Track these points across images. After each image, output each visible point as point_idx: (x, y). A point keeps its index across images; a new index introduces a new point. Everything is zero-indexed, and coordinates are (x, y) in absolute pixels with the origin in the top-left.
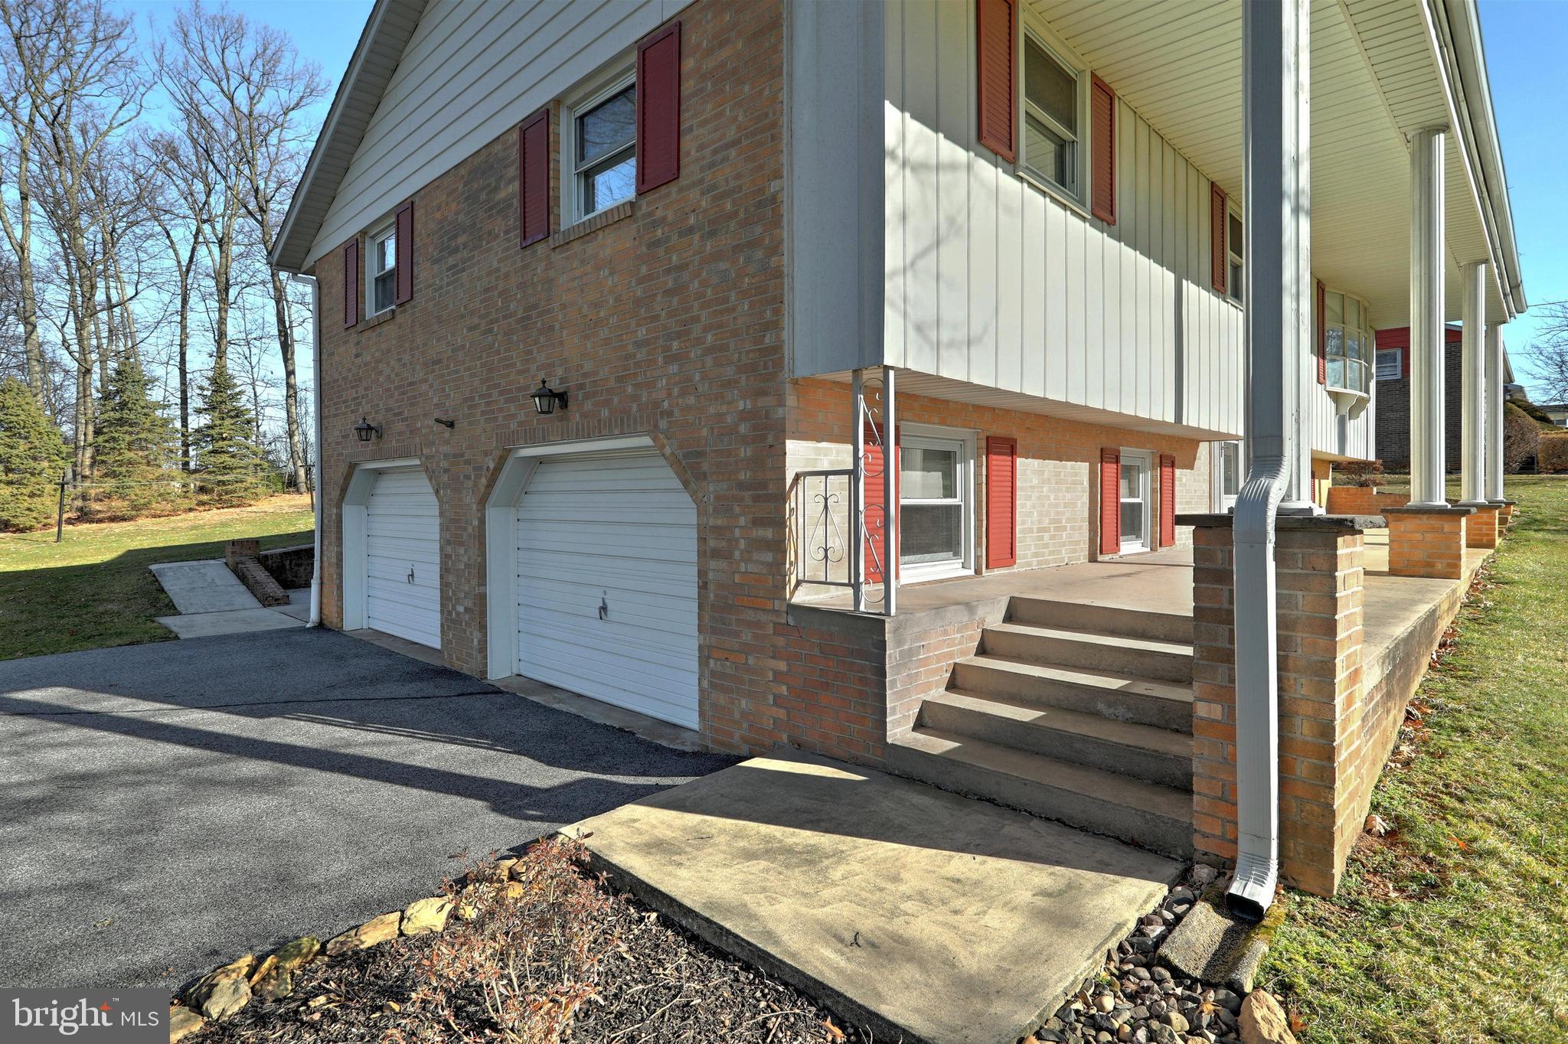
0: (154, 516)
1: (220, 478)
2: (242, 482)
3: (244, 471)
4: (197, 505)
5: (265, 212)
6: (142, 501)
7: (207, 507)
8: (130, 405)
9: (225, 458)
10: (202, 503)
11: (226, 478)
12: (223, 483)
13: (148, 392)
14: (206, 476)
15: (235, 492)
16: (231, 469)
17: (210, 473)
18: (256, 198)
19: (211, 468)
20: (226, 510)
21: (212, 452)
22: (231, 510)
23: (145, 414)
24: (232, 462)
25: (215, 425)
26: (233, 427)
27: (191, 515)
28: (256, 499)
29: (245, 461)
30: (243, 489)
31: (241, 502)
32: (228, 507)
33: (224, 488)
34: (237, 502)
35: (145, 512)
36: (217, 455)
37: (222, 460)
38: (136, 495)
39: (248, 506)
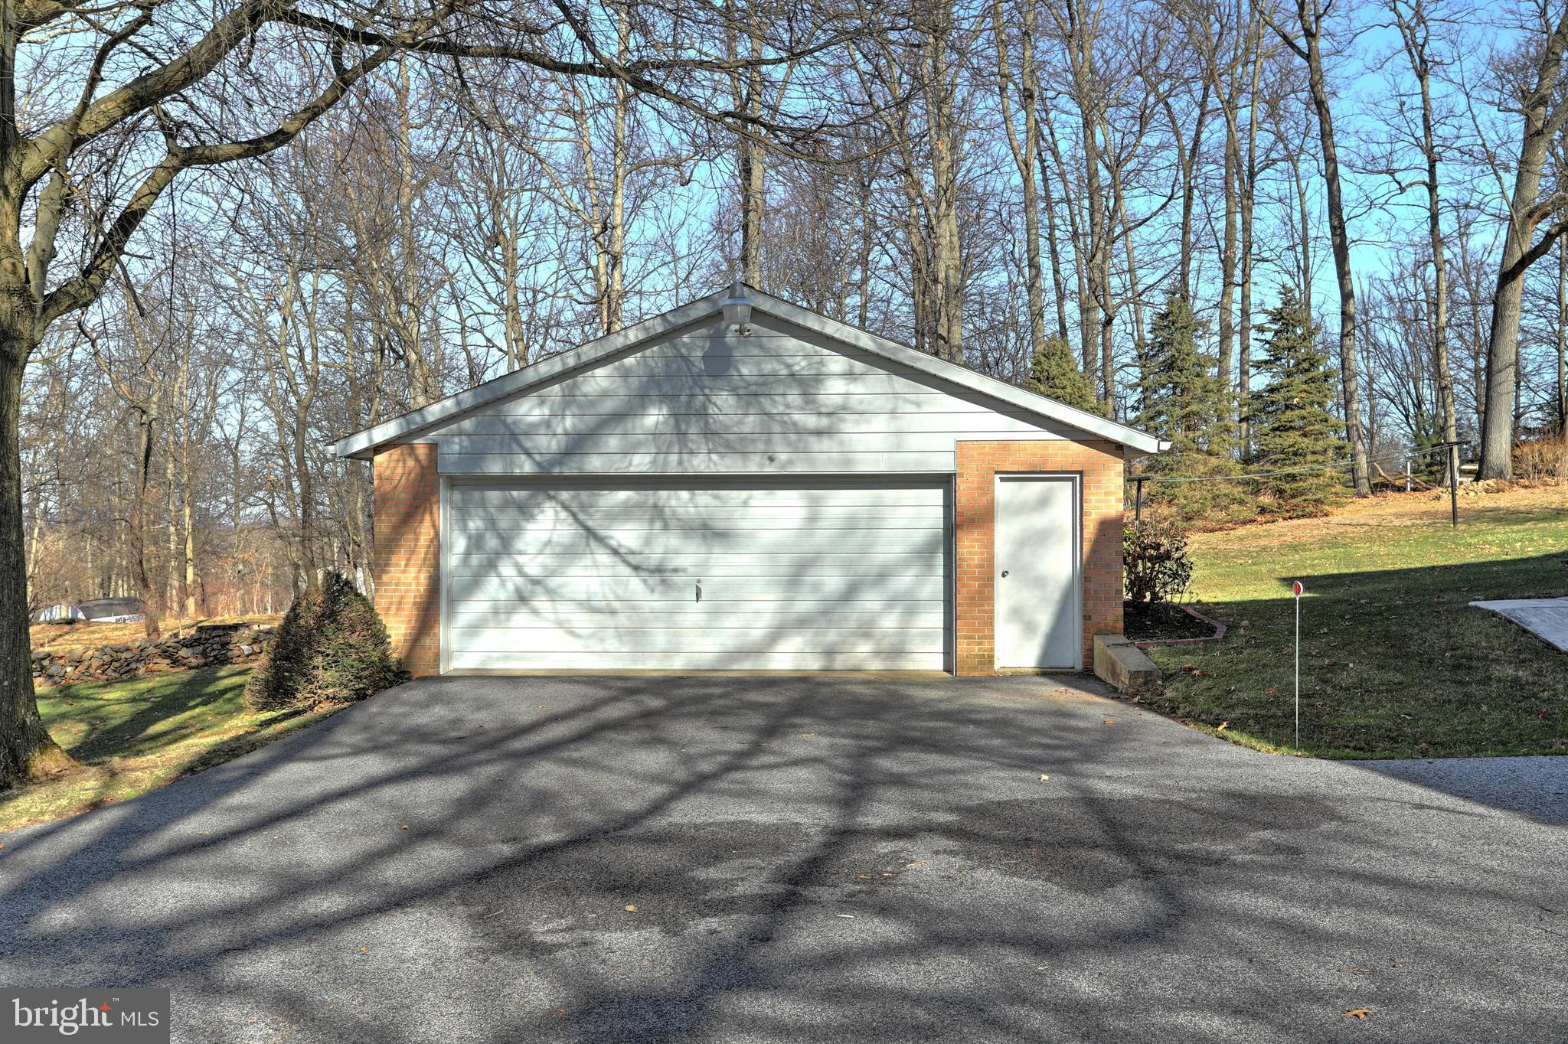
0: (1207, 530)
1: (1289, 470)
2: (1318, 476)
3: (1321, 458)
4: (1257, 513)
6: (1194, 506)
7: (1269, 517)
9: (1292, 437)
10: (1263, 511)
11: (1296, 470)
12: (1292, 478)
15: (1309, 492)
16: (1304, 456)
19: (1276, 454)
20: (1296, 522)
21: (1277, 429)
22: (1306, 521)
24: (1305, 443)
25: (1281, 386)
26: (1305, 387)
27: (1252, 528)
28: (1339, 505)
29: (1320, 443)
30: (1319, 488)
31: (1315, 508)
32: (1298, 517)
33: (1294, 486)
34: (1310, 509)
35: (1199, 523)
36: (1283, 434)
37: (1291, 441)
38: (1186, 498)
39: (1326, 515)
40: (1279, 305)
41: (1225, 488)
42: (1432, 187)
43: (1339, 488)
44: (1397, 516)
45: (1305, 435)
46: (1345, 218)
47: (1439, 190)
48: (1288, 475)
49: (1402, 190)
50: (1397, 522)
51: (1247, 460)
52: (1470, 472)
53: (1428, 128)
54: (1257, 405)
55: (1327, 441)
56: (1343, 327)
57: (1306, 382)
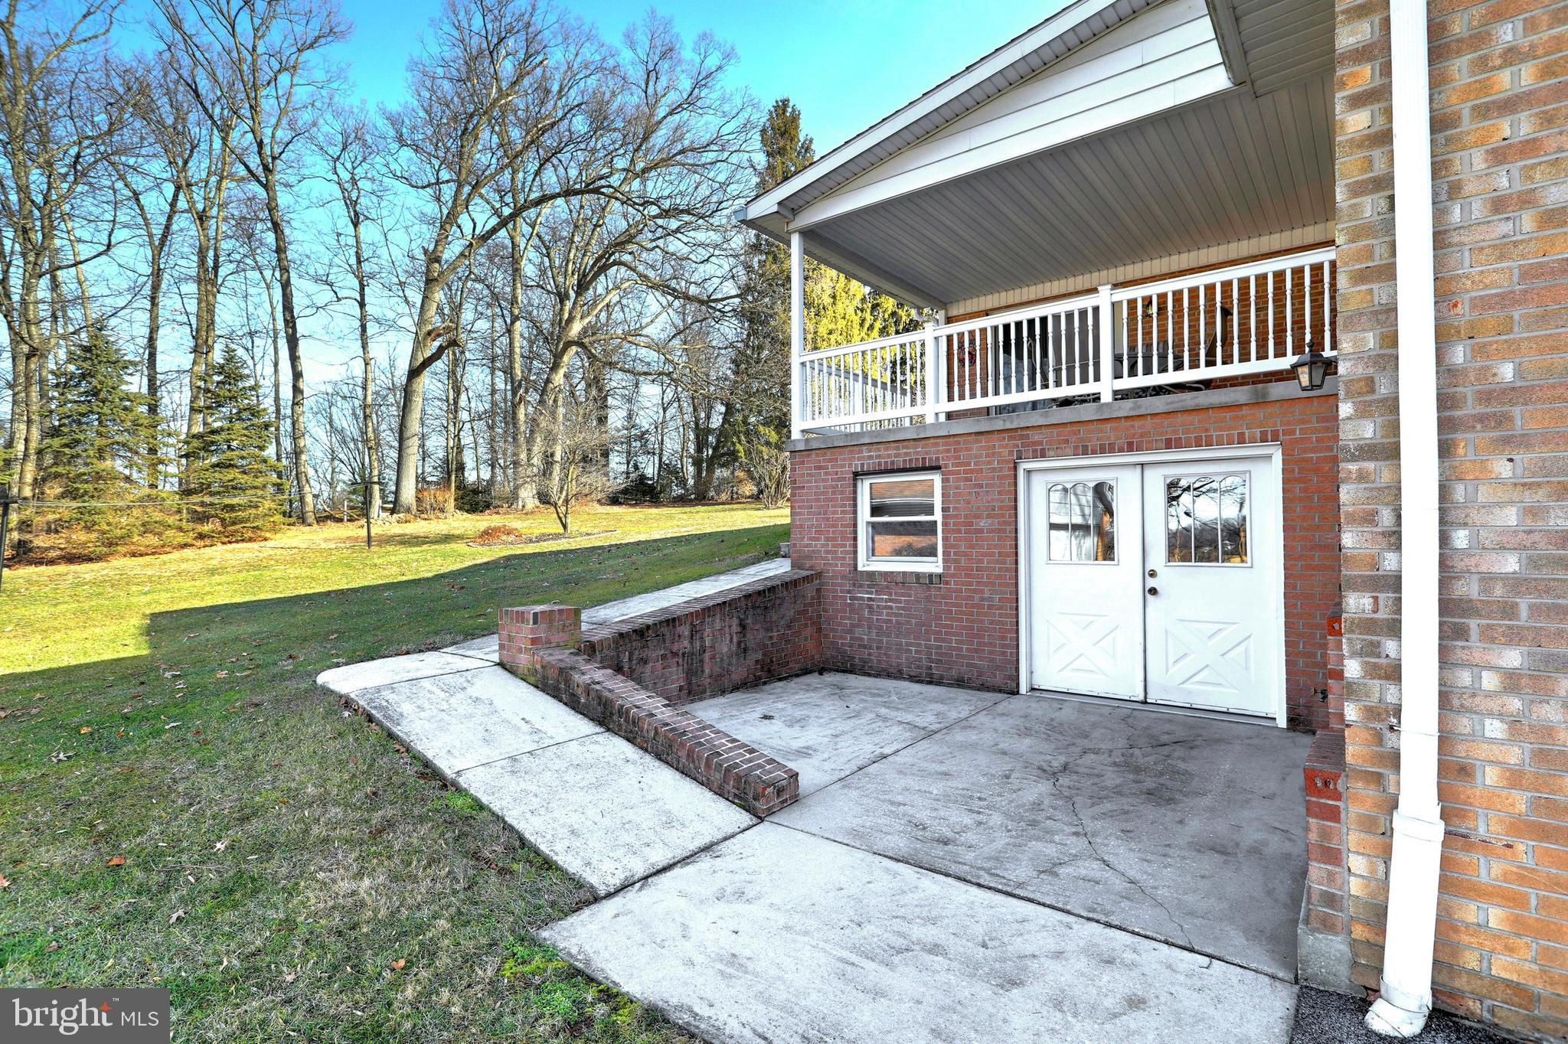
0: (134, 555)
1: (227, 501)
2: (257, 507)
3: (260, 493)
4: (195, 539)
5: (270, 171)
6: (119, 533)
7: (208, 542)
8: (102, 395)
9: (232, 474)
10: (201, 536)
11: (235, 501)
12: (231, 508)
13: (127, 378)
14: (207, 499)
15: (248, 520)
16: (244, 490)
17: (212, 494)
18: (260, 153)
19: (215, 487)
20: (234, 545)
21: (217, 465)
22: (244, 545)
23: (125, 409)
24: (244, 479)
25: (222, 429)
26: (246, 432)
27: (188, 553)
28: (275, 531)
29: (261, 479)
30: (257, 517)
31: (255, 535)
32: (237, 542)
33: (233, 515)
34: (250, 534)
35: (122, 549)
36: (223, 470)
37: (230, 477)
38: (109, 524)
39: (266, 539)
40: (222, 361)
41: (157, 516)
42: (362, 304)
43: (278, 518)
44: (326, 540)
45: (244, 472)
46: (296, 315)
47: (367, 308)
48: (227, 506)
49: (339, 299)
50: (324, 545)
51: (187, 492)
52: (389, 509)
53: (359, 262)
54: (196, 443)
55: (267, 479)
56: (294, 398)
57: (246, 428)
